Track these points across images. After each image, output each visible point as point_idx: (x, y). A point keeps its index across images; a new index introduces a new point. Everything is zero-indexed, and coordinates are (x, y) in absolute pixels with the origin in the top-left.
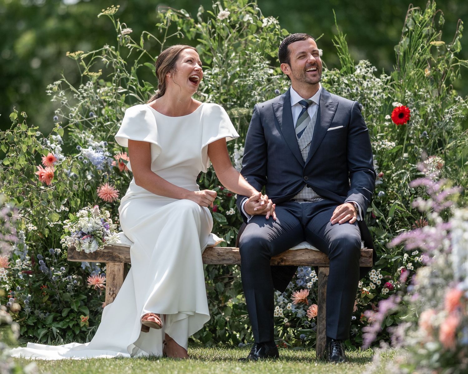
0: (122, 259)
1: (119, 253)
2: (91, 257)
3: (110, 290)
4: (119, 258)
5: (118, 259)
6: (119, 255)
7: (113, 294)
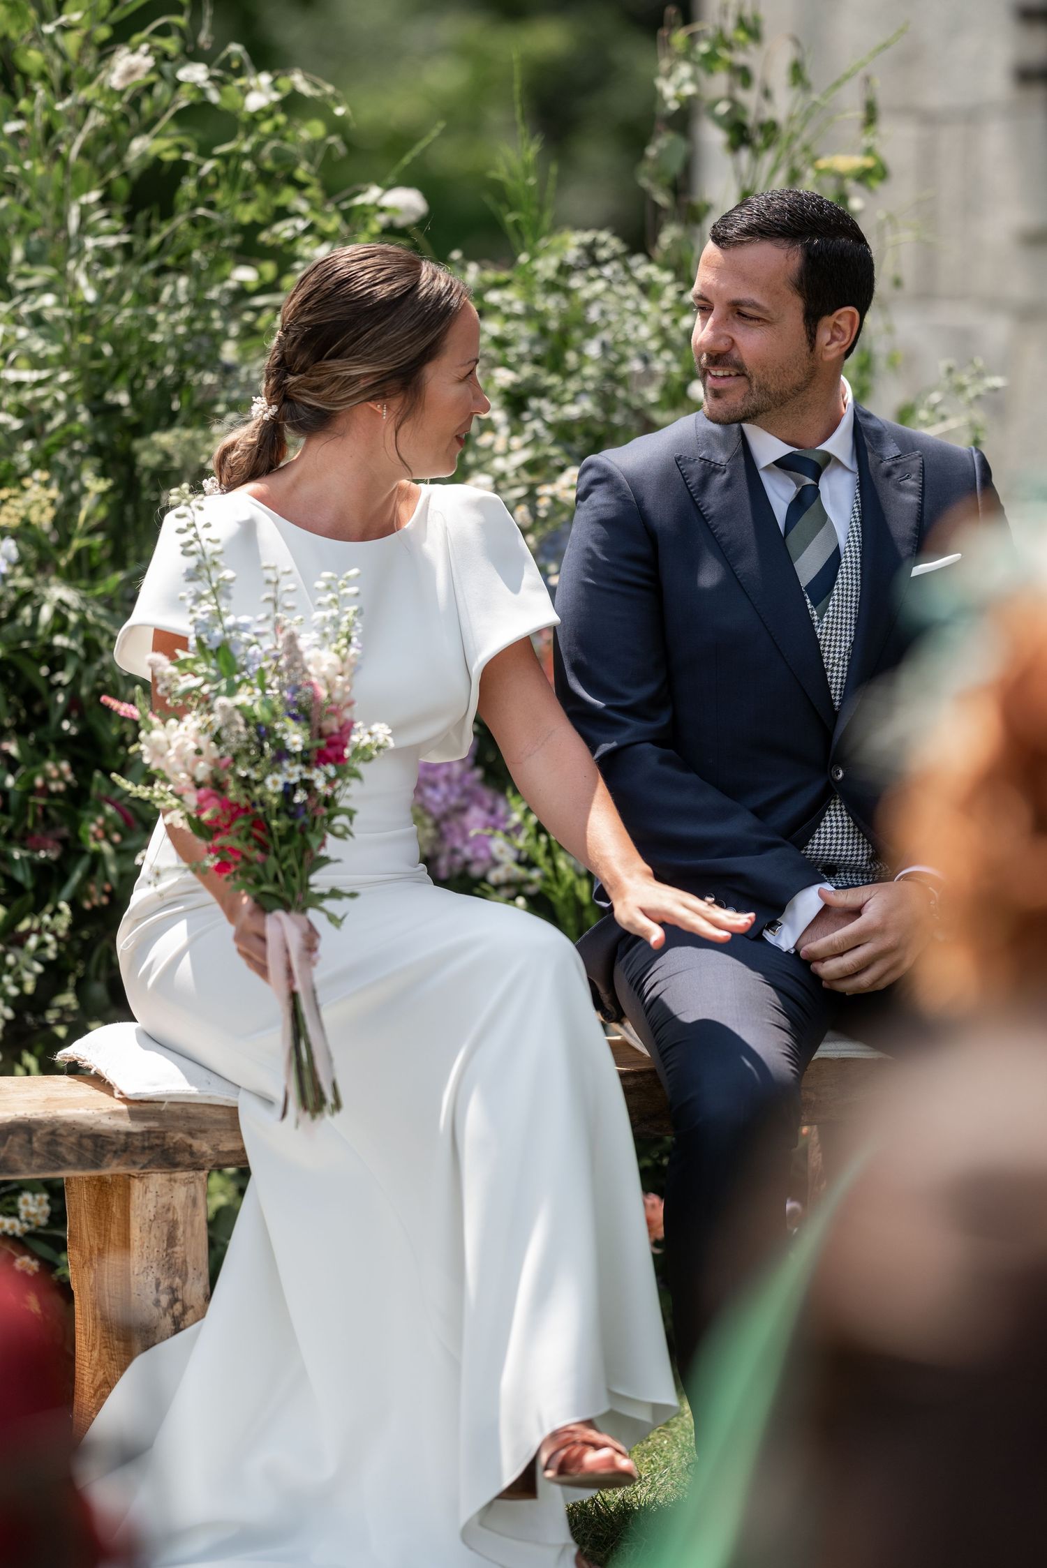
0: (203, 1154)
1: (191, 1134)
2: (79, 1160)
3: (158, 1285)
4: (192, 1154)
5: (186, 1158)
6: (190, 1141)
7: (174, 1301)
